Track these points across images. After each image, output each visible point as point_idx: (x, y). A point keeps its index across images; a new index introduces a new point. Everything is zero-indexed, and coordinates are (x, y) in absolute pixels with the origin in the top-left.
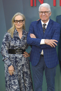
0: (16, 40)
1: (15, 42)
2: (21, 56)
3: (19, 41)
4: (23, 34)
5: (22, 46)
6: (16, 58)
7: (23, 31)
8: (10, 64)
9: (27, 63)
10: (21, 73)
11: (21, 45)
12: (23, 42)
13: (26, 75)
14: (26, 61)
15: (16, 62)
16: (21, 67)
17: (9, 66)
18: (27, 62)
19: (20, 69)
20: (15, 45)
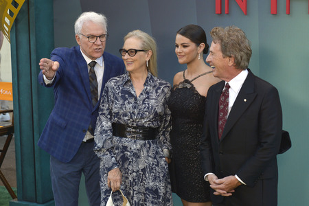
0: (125, 99)
1: (121, 102)
2: (139, 146)
3: (132, 100)
4: (145, 85)
5: (139, 113)
6: (125, 148)
7: (148, 77)
8: (111, 164)
9: (157, 165)
10: (134, 191)
11: (136, 111)
12: (143, 103)
13: (153, 198)
14: (155, 158)
15: (124, 159)
16: (135, 174)
17: (109, 169)
18: (158, 162)
19: (132, 181)
20: (121, 112)
